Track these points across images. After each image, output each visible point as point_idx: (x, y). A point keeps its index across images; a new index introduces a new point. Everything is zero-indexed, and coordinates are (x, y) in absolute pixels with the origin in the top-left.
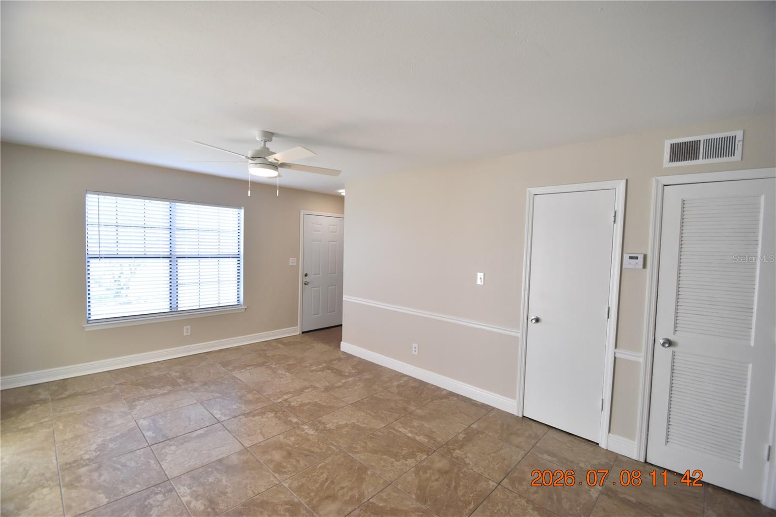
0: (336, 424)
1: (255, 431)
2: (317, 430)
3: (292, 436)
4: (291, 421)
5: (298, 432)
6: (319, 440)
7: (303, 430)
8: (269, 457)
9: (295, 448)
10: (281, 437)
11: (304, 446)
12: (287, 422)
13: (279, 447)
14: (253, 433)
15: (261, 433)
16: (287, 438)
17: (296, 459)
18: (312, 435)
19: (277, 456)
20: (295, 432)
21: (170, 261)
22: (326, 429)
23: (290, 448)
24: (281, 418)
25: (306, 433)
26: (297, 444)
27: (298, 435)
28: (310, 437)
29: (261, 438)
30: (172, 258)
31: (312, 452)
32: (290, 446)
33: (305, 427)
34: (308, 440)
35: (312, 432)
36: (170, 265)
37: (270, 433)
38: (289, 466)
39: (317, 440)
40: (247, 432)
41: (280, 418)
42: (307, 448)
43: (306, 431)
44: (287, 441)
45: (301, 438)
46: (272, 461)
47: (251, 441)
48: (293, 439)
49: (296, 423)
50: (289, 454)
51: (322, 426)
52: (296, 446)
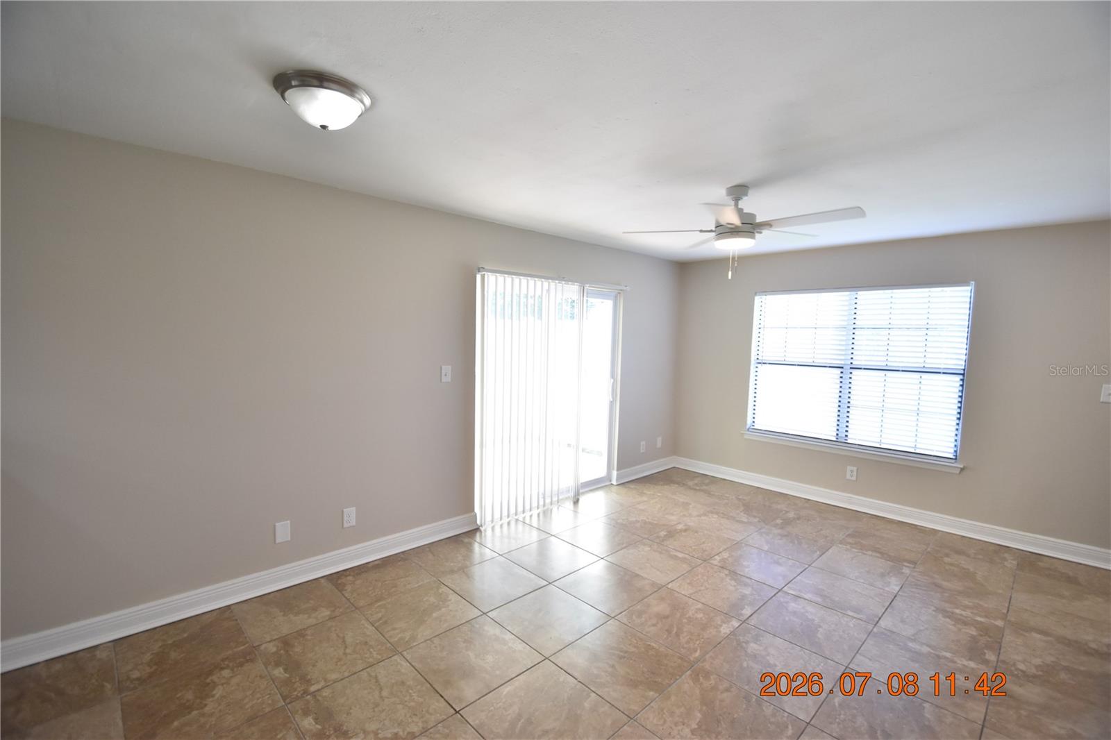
21: (842, 372)
30: (846, 370)
36: (841, 377)
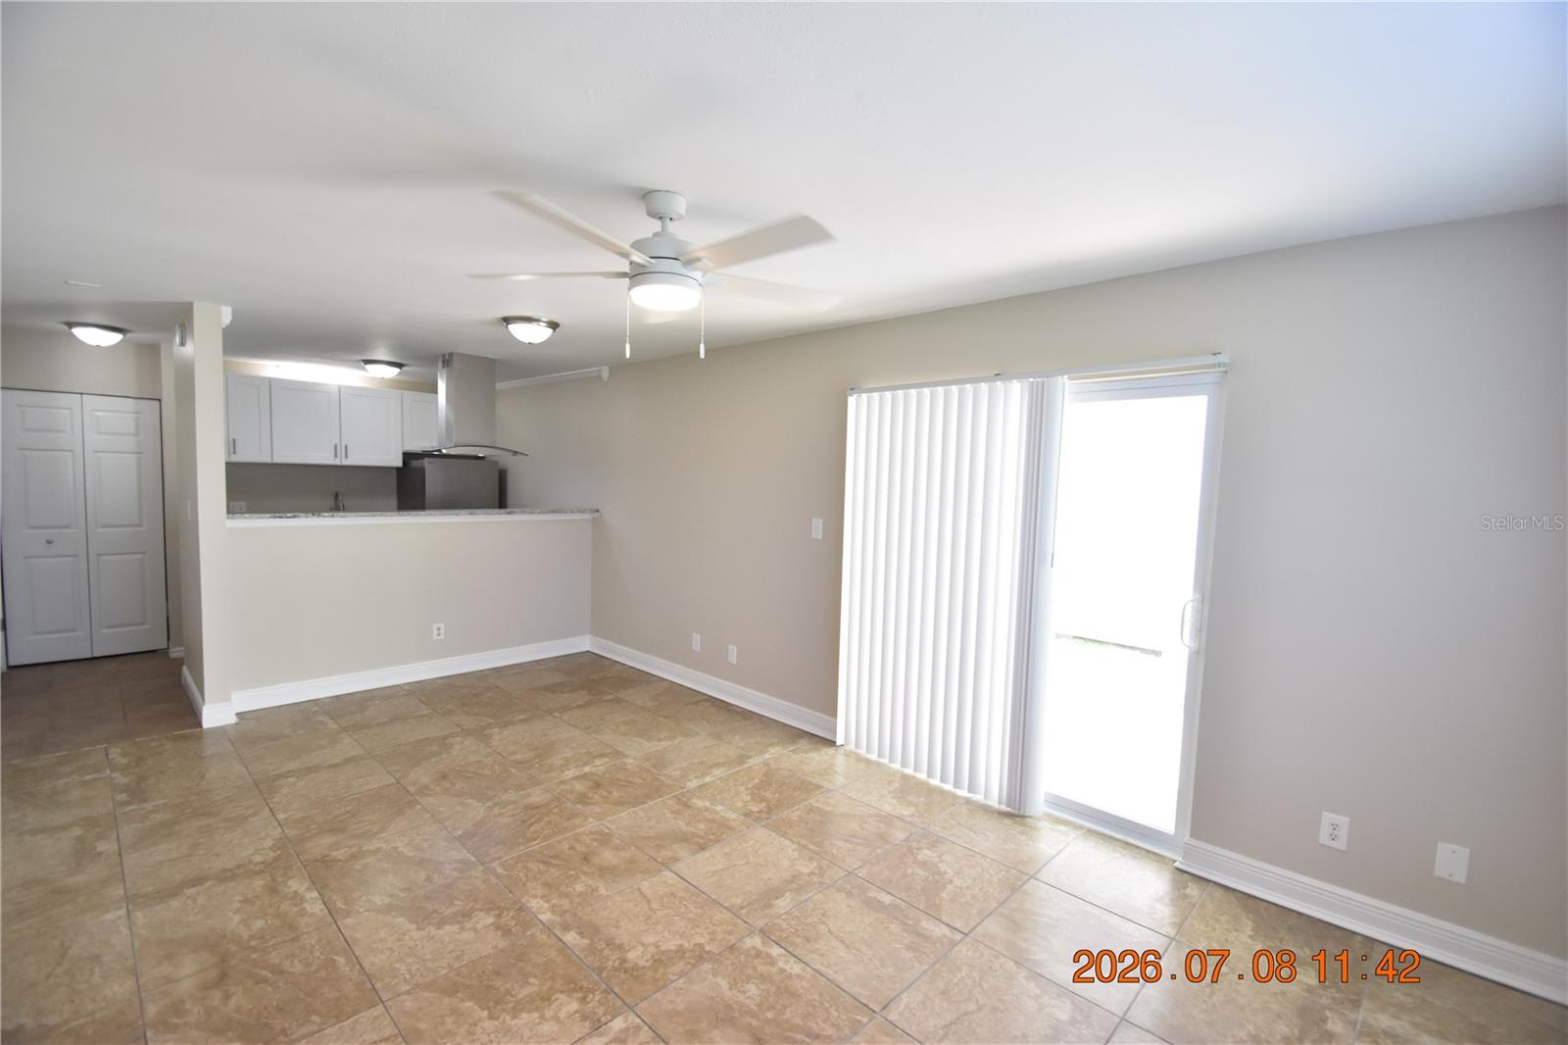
0: (468, 925)
1: (663, 906)
2: (521, 909)
3: (581, 894)
4: (581, 934)
5: (565, 903)
6: (524, 884)
7: (553, 909)
8: (622, 854)
9: (574, 869)
10: (602, 891)
11: (557, 874)
12: (589, 930)
13: (605, 872)
14: (665, 901)
15: (649, 901)
16: (590, 890)
17: (575, 851)
18: (535, 897)
19: (608, 856)
20: (571, 902)
22: (497, 912)
23: (585, 868)
24: (608, 945)
25: (548, 901)
26: (571, 876)
27: (567, 895)
28: (540, 891)
29: (645, 886)
31: (543, 862)
32: (586, 874)
33: (545, 917)
34: (546, 885)
35: (534, 904)
37: (629, 901)
38: (588, 842)
39: (529, 884)
40: (681, 902)
41: (610, 943)
42: (551, 870)
43: (546, 905)
44: (591, 882)
45: (563, 888)
46: (616, 848)
47: (664, 883)
48: (579, 888)
49: (566, 928)
50: (586, 858)
51: (503, 921)
52: (572, 873)
